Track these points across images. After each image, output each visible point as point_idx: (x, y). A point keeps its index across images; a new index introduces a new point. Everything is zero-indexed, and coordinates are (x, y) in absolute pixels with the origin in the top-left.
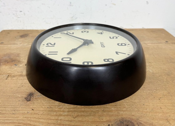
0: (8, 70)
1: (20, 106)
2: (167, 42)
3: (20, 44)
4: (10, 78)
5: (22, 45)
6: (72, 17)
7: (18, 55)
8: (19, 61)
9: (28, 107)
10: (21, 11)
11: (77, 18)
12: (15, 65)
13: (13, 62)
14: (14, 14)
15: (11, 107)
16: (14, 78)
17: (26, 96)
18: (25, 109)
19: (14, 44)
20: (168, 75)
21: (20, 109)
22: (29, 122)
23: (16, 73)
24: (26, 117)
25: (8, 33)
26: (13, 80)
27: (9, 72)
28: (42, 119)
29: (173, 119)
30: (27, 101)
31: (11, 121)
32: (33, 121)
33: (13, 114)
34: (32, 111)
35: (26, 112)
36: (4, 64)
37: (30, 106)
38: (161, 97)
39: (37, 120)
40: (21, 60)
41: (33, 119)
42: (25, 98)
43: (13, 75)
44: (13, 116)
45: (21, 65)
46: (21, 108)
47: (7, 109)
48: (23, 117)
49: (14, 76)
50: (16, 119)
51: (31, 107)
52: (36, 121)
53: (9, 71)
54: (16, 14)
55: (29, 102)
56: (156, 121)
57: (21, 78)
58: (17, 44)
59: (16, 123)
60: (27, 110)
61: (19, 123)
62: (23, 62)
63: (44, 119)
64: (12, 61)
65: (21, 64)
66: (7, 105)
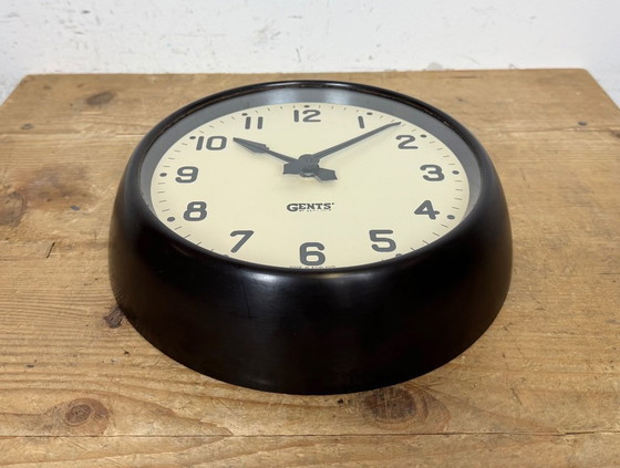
0: (49, 226)
1: (91, 341)
2: (581, 124)
3: (88, 130)
4: (57, 253)
5: (92, 134)
6: (262, 31)
7: (81, 173)
8: (85, 195)
9: (112, 345)
10: (86, 12)
11: (279, 33)
12: (74, 208)
13: (67, 198)
14: (62, 22)
15: (63, 344)
16: (70, 254)
17: (108, 311)
18: (104, 351)
19: (68, 131)
20: (554, 248)
21: (91, 351)
22: (115, 389)
23: (78, 237)
24: (106, 375)
25: (47, 88)
26: (69, 258)
27: (55, 232)
28: (153, 380)
29: (531, 390)
30: (112, 327)
31: (64, 386)
32: (128, 386)
33: (71, 364)
34: (126, 358)
35: (107, 359)
36: (39, 206)
37: (120, 341)
38: (513, 320)
39: (139, 383)
40: (91, 191)
41: (125, 381)
42: (106, 318)
43: (67, 241)
44: (71, 370)
45: (90, 210)
46: (94, 347)
47: (53, 350)
48: (100, 375)
49: (70, 247)
50: (80, 379)
51: (121, 345)
52: (134, 388)
53: (54, 229)
54: (71, 21)
55: (116, 330)
56: (481, 395)
57: (93, 252)
58: (77, 132)
59: (79, 391)
60: (110, 355)
61: (87, 392)
62: (97, 198)
63: (159, 381)
64: (63, 191)
65: (92, 204)
66: (51, 340)
